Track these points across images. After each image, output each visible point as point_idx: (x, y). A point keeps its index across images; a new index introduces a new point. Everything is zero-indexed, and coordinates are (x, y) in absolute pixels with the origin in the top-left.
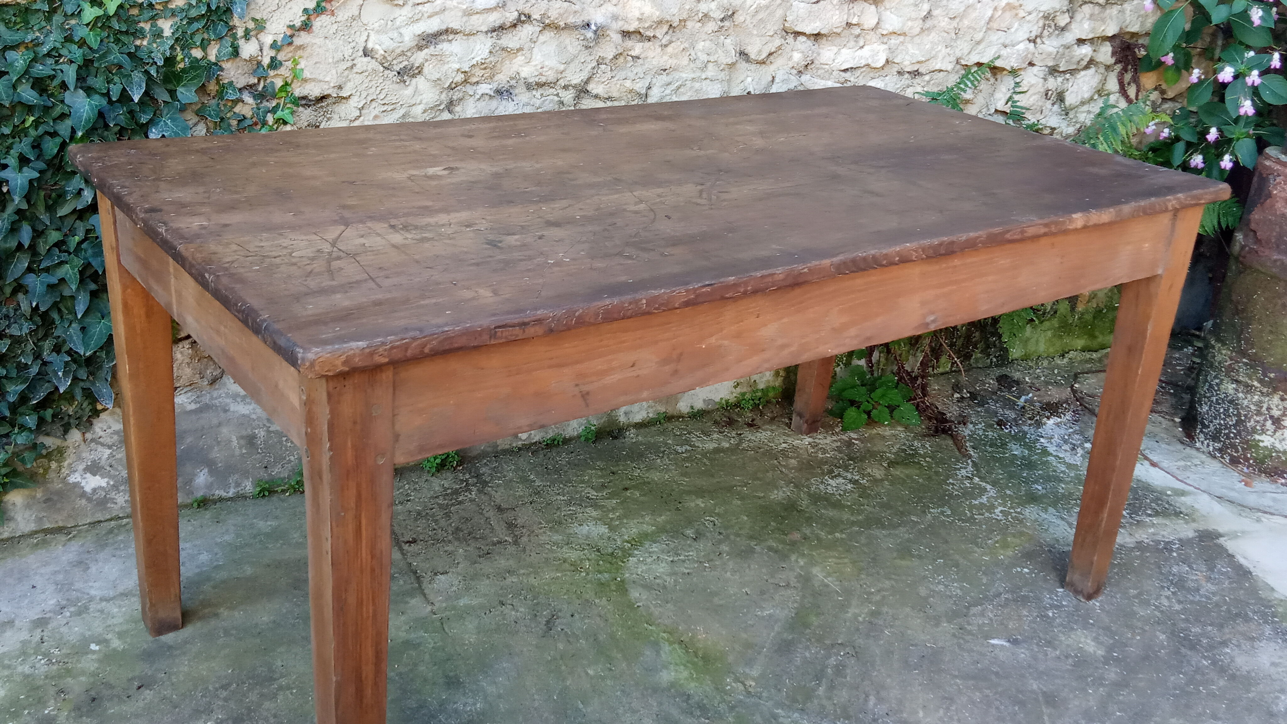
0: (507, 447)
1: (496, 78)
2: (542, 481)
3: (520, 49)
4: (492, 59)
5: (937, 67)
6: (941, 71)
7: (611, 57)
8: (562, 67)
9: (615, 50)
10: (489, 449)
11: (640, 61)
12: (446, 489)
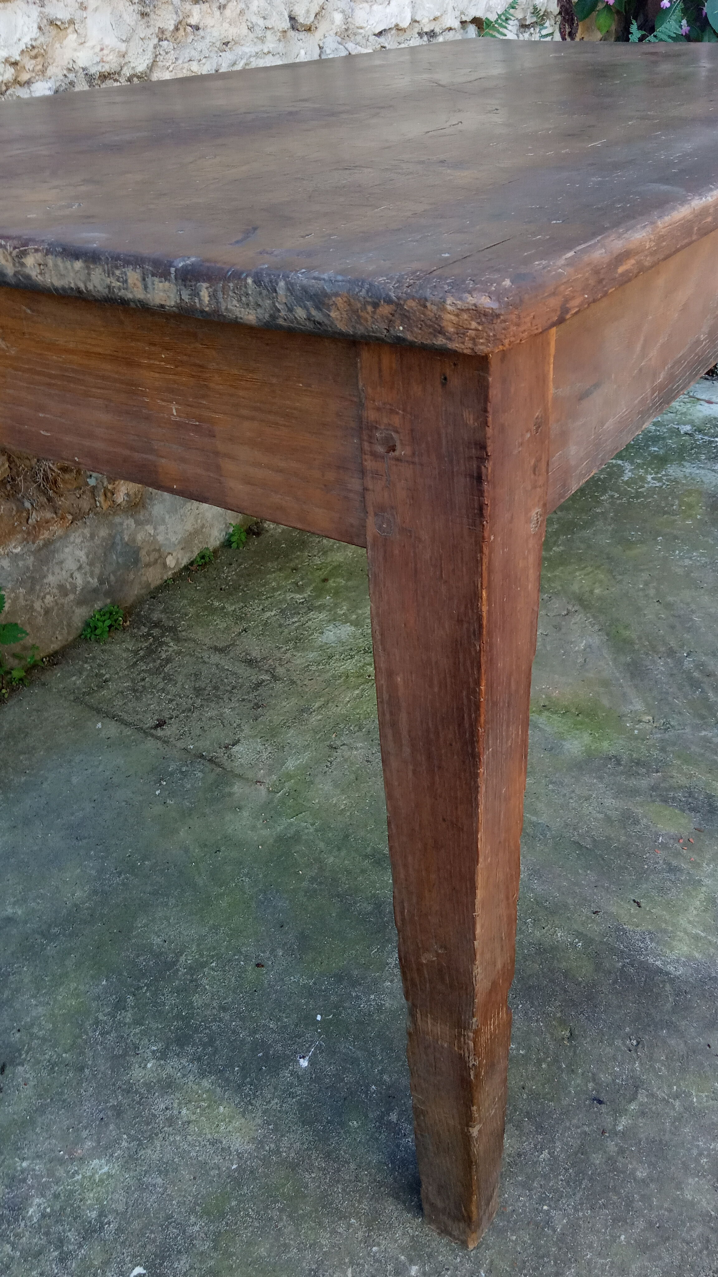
0: (159, 582)
1: (49, 73)
2: (232, 604)
3: (72, 22)
4: (42, 39)
5: (448, 26)
6: (450, 29)
7: (172, 28)
8: (123, 47)
9: (175, 17)
10: (143, 591)
11: (201, 32)
12: (136, 653)
